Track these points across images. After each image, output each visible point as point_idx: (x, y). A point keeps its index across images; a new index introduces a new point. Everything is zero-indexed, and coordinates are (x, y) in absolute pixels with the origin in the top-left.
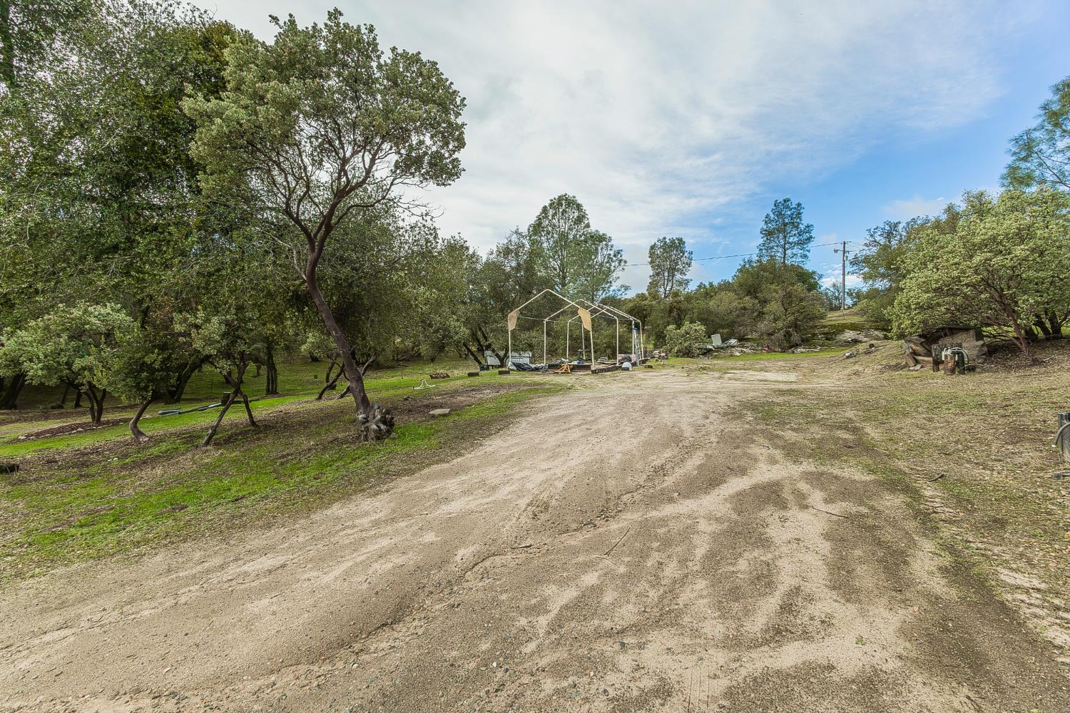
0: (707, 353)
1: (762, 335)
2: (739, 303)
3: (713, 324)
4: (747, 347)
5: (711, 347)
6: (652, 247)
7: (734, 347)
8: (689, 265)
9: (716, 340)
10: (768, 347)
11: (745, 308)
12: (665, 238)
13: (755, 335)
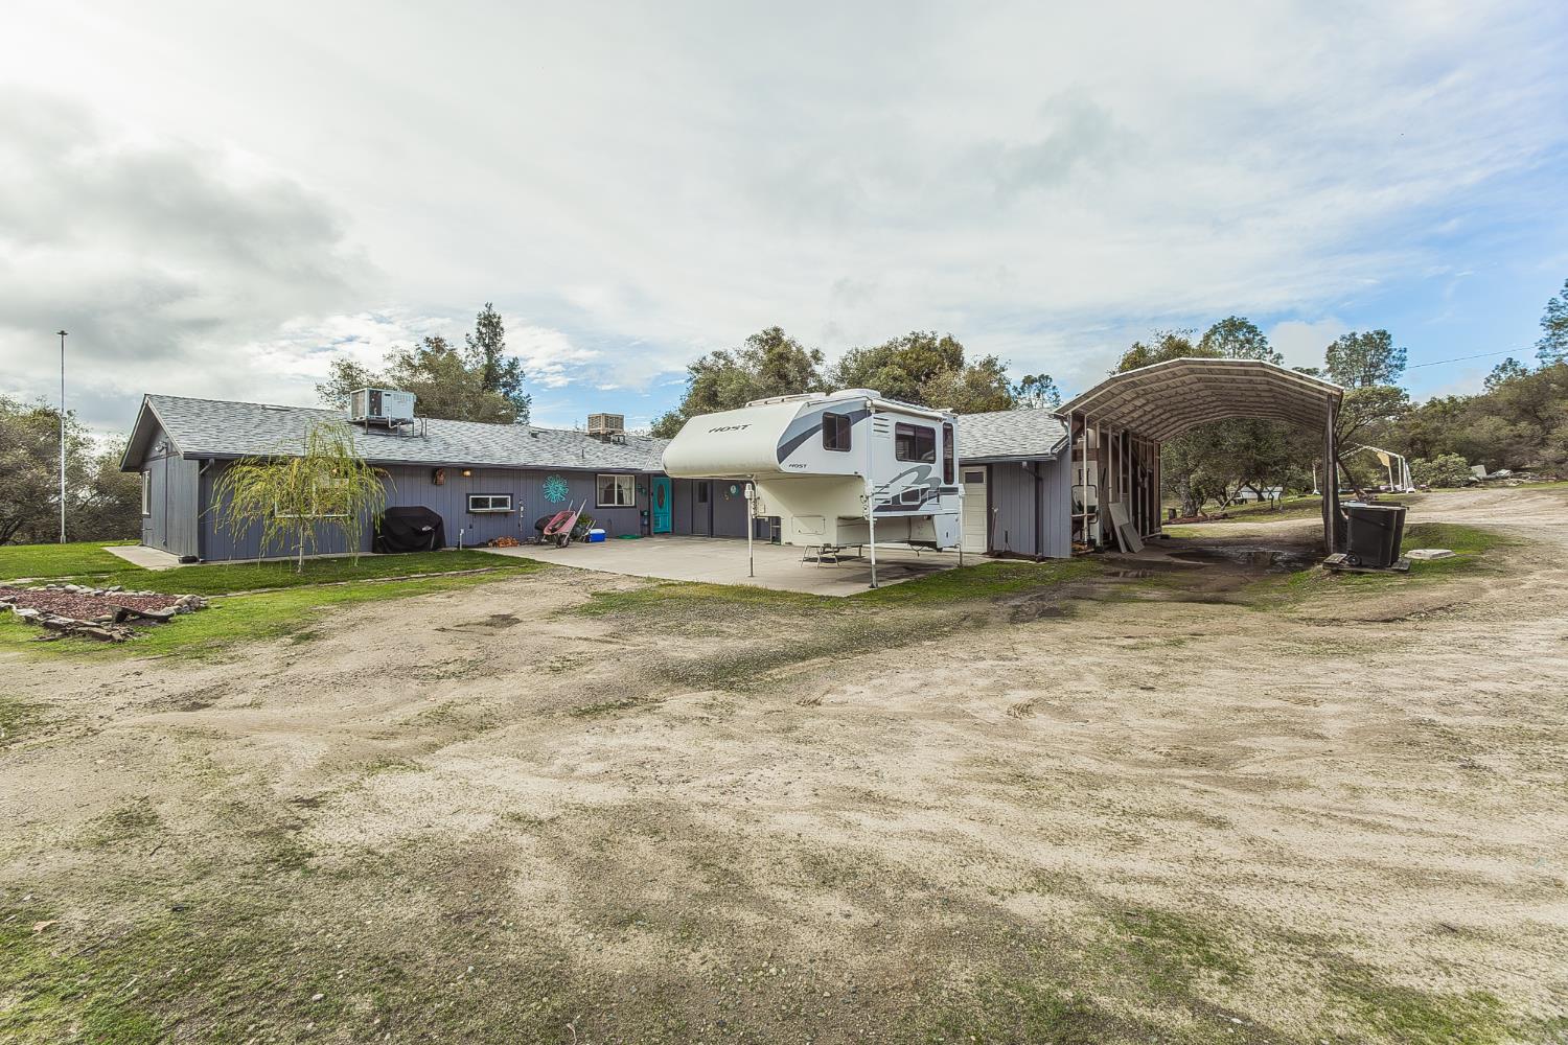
0: (1470, 484)
1: (1546, 463)
2: (1512, 431)
3: (1473, 453)
4: (1525, 478)
5: (1474, 479)
6: (1331, 349)
7: (1506, 478)
8: (1401, 367)
9: (1480, 471)
10: (1557, 476)
11: (1520, 436)
12: (1354, 334)
13: (1536, 464)
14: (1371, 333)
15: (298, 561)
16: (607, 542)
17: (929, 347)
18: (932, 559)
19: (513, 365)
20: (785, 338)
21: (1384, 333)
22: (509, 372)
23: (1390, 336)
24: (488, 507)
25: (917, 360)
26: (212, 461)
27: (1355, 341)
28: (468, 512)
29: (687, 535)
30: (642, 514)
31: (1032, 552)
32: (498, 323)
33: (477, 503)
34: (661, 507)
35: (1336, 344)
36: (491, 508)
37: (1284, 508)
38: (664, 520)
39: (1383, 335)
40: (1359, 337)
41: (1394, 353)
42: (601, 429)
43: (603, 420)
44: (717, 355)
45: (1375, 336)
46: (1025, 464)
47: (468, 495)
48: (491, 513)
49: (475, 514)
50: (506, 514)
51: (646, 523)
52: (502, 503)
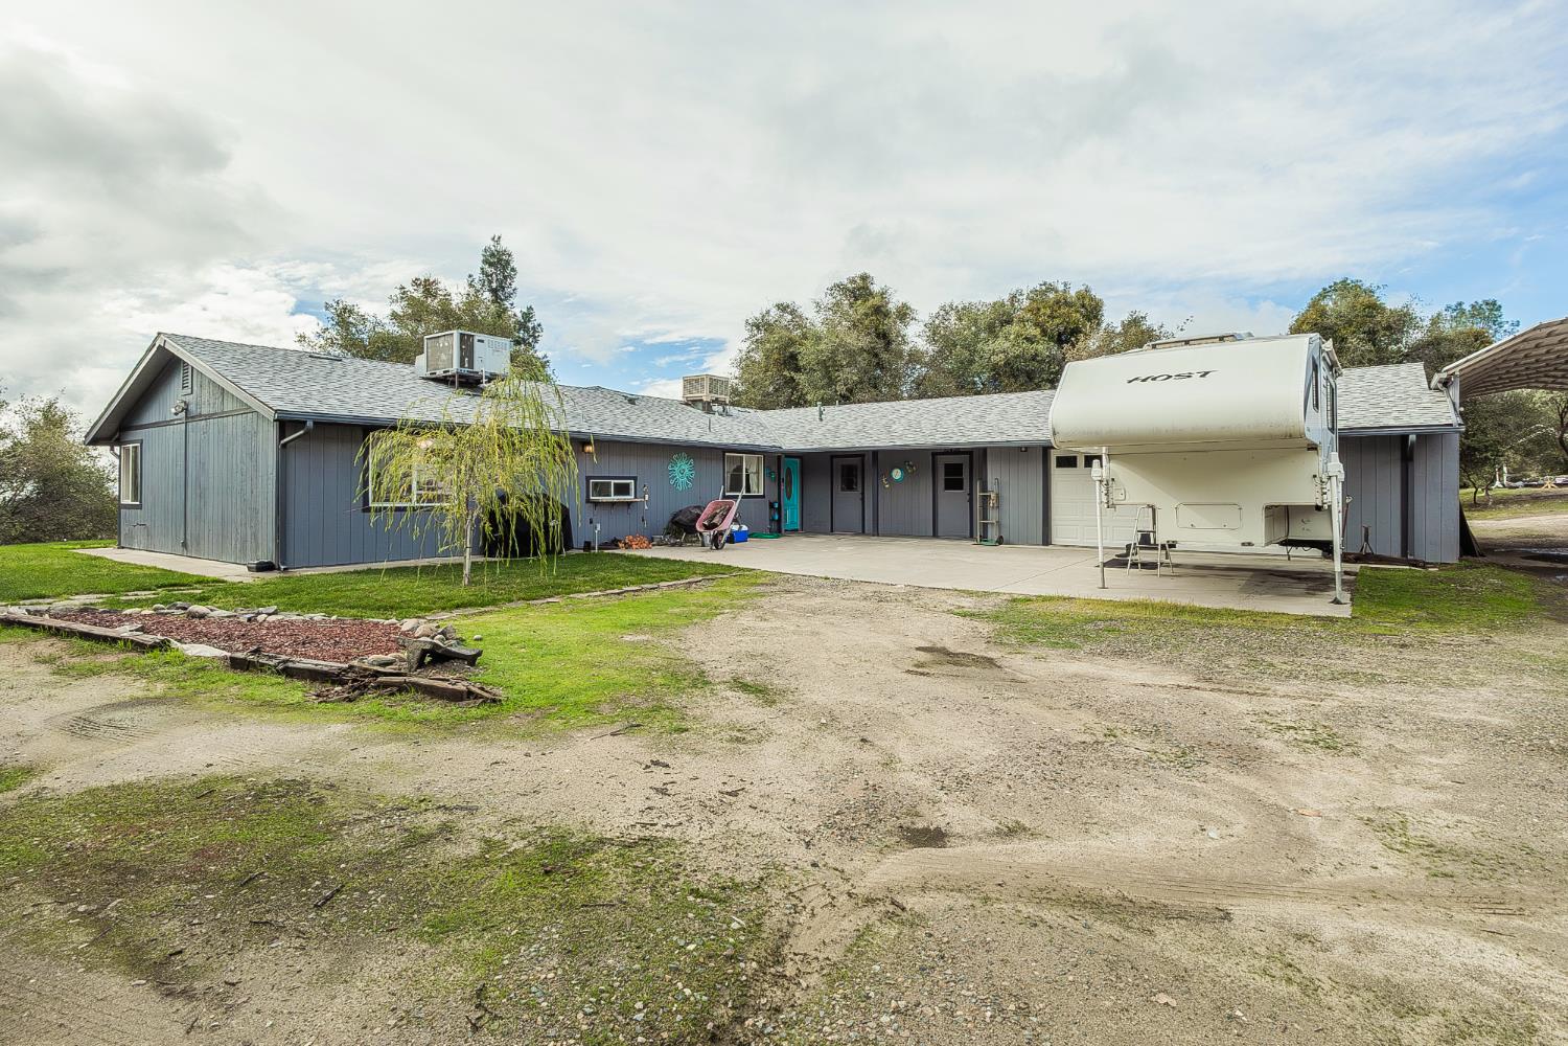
14: (1480, 302)
15: (461, 566)
16: (751, 542)
17: (1063, 302)
18: (1265, 563)
19: (528, 316)
20: (876, 288)
21: (1494, 303)
22: (523, 326)
23: (1500, 307)
24: (609, 495)
25: (1052, 317)
26: (310, 424)
27: (1463, 312)
28: (588, 501)
29: (826, 534)
30: (771, 505)
31: (1397, 554)
32: (508, 262)
33: (602, 489)
34: (789, 498)
35: (1439, 314)
36: (613, 497)
37: (1494, 503)
38: (791, 516)
39: (1493, 306)
40: (1467, 307)
41: (1506, 327)
42: (706, 396)
43: (706, 383)
44: (783, 308)
45: (1483, 307)
46: (1412, 438)
47: (588, 479)
48: (613, 504)
49: (596, 504)
50: (629, 504)
51: (777, 517)
52: (622, 489)
